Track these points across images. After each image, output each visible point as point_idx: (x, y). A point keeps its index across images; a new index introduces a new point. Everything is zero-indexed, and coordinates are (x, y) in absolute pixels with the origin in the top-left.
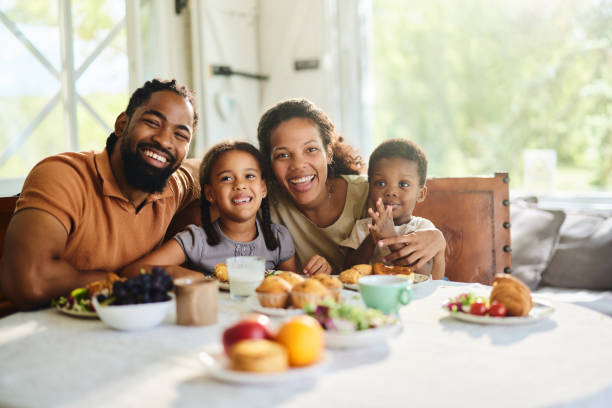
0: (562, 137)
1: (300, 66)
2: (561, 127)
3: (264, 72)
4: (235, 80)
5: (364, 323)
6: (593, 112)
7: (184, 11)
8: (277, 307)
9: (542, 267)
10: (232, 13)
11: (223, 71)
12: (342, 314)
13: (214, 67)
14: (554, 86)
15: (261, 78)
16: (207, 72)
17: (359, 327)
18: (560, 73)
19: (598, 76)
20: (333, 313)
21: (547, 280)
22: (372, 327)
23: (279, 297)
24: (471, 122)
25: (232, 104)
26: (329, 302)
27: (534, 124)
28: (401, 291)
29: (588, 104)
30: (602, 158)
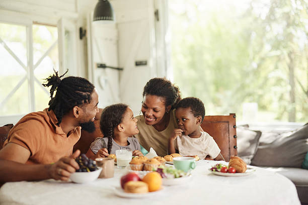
0: (261, 96)
1: (138, 64)
2: (260, 92)
3: (121, 67)
4: (107, 70)
5: (178, 175)
6: (275, 85)
7: (84, 38)
8: (139, 170)
9: (251, 156)
10: (106, 39)
11: (102, 66)
12: (168, 171)
13: (98, 64)
14: (256, 72)
15: (119, 69)
16: (95, 66)
17: (175, 177)
18: (259, 66)
19: (276, 67)
20: (164, 171)
21: (254, 162)
22: (181, 177)
23: (140, 166)
24: (217, 90)
25: (106, 81)
26: (162, 167)
27: (247, 90)
28: (191, 163)
29: (272, 81)
30: (280, 107)
